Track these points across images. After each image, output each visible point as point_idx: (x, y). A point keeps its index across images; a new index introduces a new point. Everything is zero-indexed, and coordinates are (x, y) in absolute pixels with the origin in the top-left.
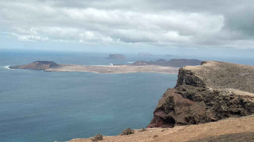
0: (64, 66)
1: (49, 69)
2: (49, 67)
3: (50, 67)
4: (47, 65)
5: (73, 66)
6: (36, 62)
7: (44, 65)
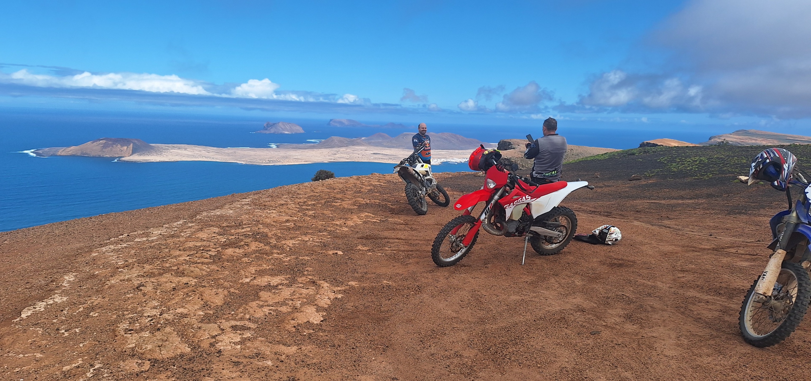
0: (167, 149)
1: (131, 155)
2: (131, 152)
3: (134, 151)
4: (125, 148)
5: (186, 149)
7: (119, 146)
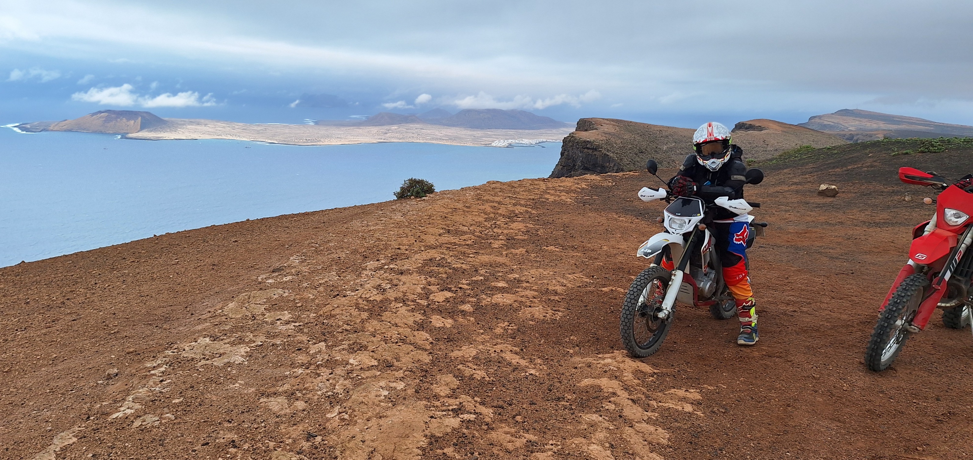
0: (184, 125)
1: (139, 131)
3: (143, 127)
4: (132, 122)
6: (101, 112)
